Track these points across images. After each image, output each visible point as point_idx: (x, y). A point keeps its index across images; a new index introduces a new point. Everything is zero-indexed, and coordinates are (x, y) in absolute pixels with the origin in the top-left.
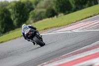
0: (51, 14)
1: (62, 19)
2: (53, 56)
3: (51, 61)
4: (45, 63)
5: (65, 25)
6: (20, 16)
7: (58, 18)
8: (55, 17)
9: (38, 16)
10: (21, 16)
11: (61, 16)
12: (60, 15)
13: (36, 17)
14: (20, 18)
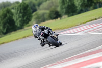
0: (55, 16)
3: (54, 64)
5: (69, 28)
8: (59, 19)
11: (65, 18)
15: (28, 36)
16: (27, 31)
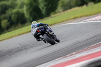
0: (80, 3)
1: (92, 8)
2: (83, 46)
3: (81, 51)
4: (74, 53)
5: (95, 14)
6: (48, 5)
7: (88, 7)
8: (85, 6)
9: (67, 4)
10: (50, 5)
11: (91, 5)
12: (89, 4)
13: (65, 6)
14: (49, 7)
15: (54, 24)
16: (54, 19)
